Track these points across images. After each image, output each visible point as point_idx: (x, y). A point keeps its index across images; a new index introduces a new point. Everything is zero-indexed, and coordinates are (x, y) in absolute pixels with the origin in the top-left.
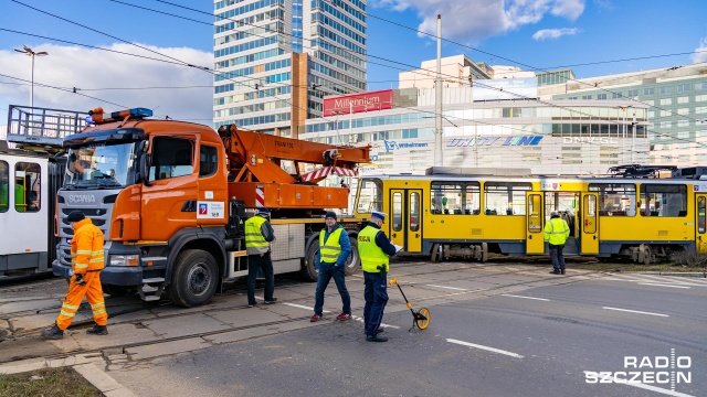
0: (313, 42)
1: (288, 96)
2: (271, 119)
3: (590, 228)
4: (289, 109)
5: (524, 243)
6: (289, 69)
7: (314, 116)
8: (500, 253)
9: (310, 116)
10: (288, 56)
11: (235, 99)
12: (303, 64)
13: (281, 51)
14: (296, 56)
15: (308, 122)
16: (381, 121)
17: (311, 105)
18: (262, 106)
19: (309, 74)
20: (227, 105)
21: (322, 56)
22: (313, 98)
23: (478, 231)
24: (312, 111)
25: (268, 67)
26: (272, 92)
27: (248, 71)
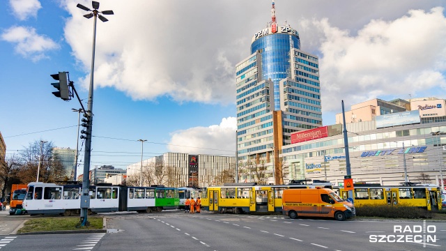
0: (286, 104)
1: (272, 134)
2: (264, 147)
3: (271, 203)
4: (273, 141)
5: (249, 208)
6: (272, 120)
7: (287, 144)
8: (241, 211)
9: (284, 144)
10: (271, 113)
11: (247, 138)
12: (279, 116)
13: (268, 111)
14: (275, 113)
15: (283, 147)
16: (322, 144)
17: (285, 137)
18: (260, 140)
19: (283, 121)
20: (243, 141)
21: (291, 110)
22: (286, 134)
23: (234, 204)
24: (286, 141)
25: (262, 120)
26: (264, 133)
27: (253, 123)
